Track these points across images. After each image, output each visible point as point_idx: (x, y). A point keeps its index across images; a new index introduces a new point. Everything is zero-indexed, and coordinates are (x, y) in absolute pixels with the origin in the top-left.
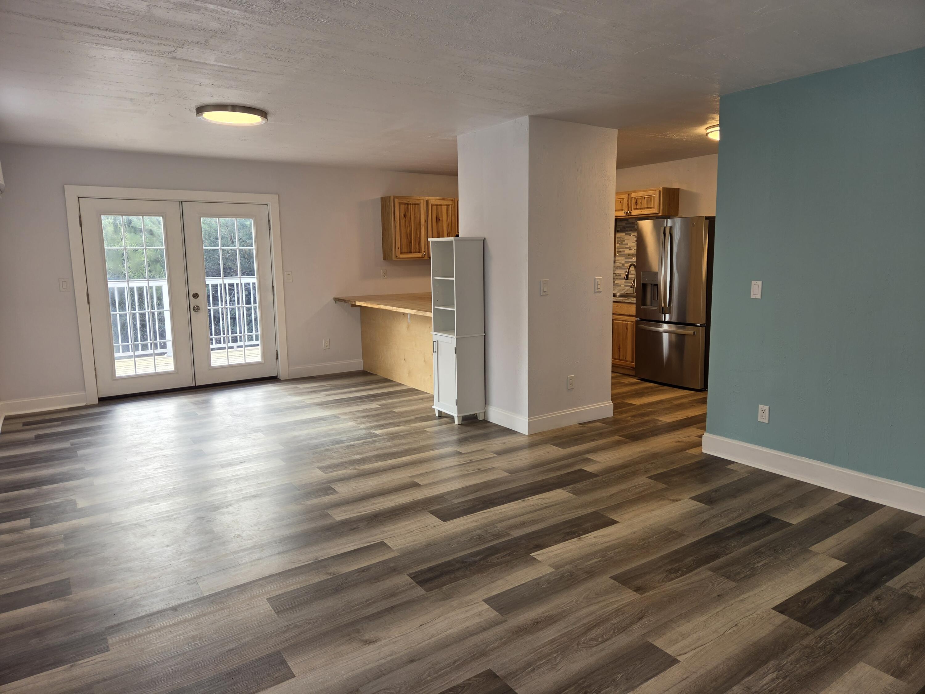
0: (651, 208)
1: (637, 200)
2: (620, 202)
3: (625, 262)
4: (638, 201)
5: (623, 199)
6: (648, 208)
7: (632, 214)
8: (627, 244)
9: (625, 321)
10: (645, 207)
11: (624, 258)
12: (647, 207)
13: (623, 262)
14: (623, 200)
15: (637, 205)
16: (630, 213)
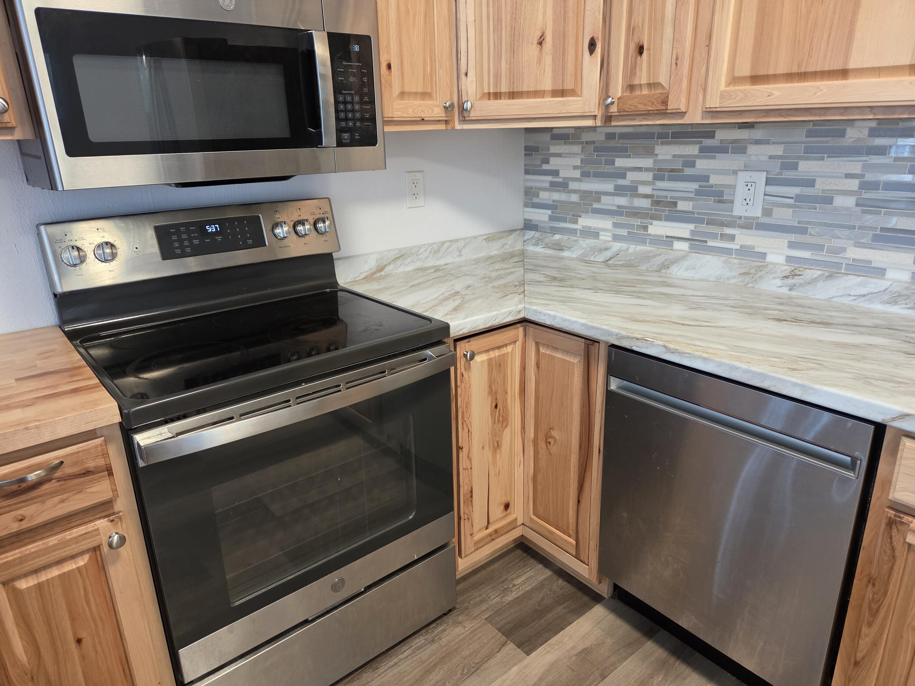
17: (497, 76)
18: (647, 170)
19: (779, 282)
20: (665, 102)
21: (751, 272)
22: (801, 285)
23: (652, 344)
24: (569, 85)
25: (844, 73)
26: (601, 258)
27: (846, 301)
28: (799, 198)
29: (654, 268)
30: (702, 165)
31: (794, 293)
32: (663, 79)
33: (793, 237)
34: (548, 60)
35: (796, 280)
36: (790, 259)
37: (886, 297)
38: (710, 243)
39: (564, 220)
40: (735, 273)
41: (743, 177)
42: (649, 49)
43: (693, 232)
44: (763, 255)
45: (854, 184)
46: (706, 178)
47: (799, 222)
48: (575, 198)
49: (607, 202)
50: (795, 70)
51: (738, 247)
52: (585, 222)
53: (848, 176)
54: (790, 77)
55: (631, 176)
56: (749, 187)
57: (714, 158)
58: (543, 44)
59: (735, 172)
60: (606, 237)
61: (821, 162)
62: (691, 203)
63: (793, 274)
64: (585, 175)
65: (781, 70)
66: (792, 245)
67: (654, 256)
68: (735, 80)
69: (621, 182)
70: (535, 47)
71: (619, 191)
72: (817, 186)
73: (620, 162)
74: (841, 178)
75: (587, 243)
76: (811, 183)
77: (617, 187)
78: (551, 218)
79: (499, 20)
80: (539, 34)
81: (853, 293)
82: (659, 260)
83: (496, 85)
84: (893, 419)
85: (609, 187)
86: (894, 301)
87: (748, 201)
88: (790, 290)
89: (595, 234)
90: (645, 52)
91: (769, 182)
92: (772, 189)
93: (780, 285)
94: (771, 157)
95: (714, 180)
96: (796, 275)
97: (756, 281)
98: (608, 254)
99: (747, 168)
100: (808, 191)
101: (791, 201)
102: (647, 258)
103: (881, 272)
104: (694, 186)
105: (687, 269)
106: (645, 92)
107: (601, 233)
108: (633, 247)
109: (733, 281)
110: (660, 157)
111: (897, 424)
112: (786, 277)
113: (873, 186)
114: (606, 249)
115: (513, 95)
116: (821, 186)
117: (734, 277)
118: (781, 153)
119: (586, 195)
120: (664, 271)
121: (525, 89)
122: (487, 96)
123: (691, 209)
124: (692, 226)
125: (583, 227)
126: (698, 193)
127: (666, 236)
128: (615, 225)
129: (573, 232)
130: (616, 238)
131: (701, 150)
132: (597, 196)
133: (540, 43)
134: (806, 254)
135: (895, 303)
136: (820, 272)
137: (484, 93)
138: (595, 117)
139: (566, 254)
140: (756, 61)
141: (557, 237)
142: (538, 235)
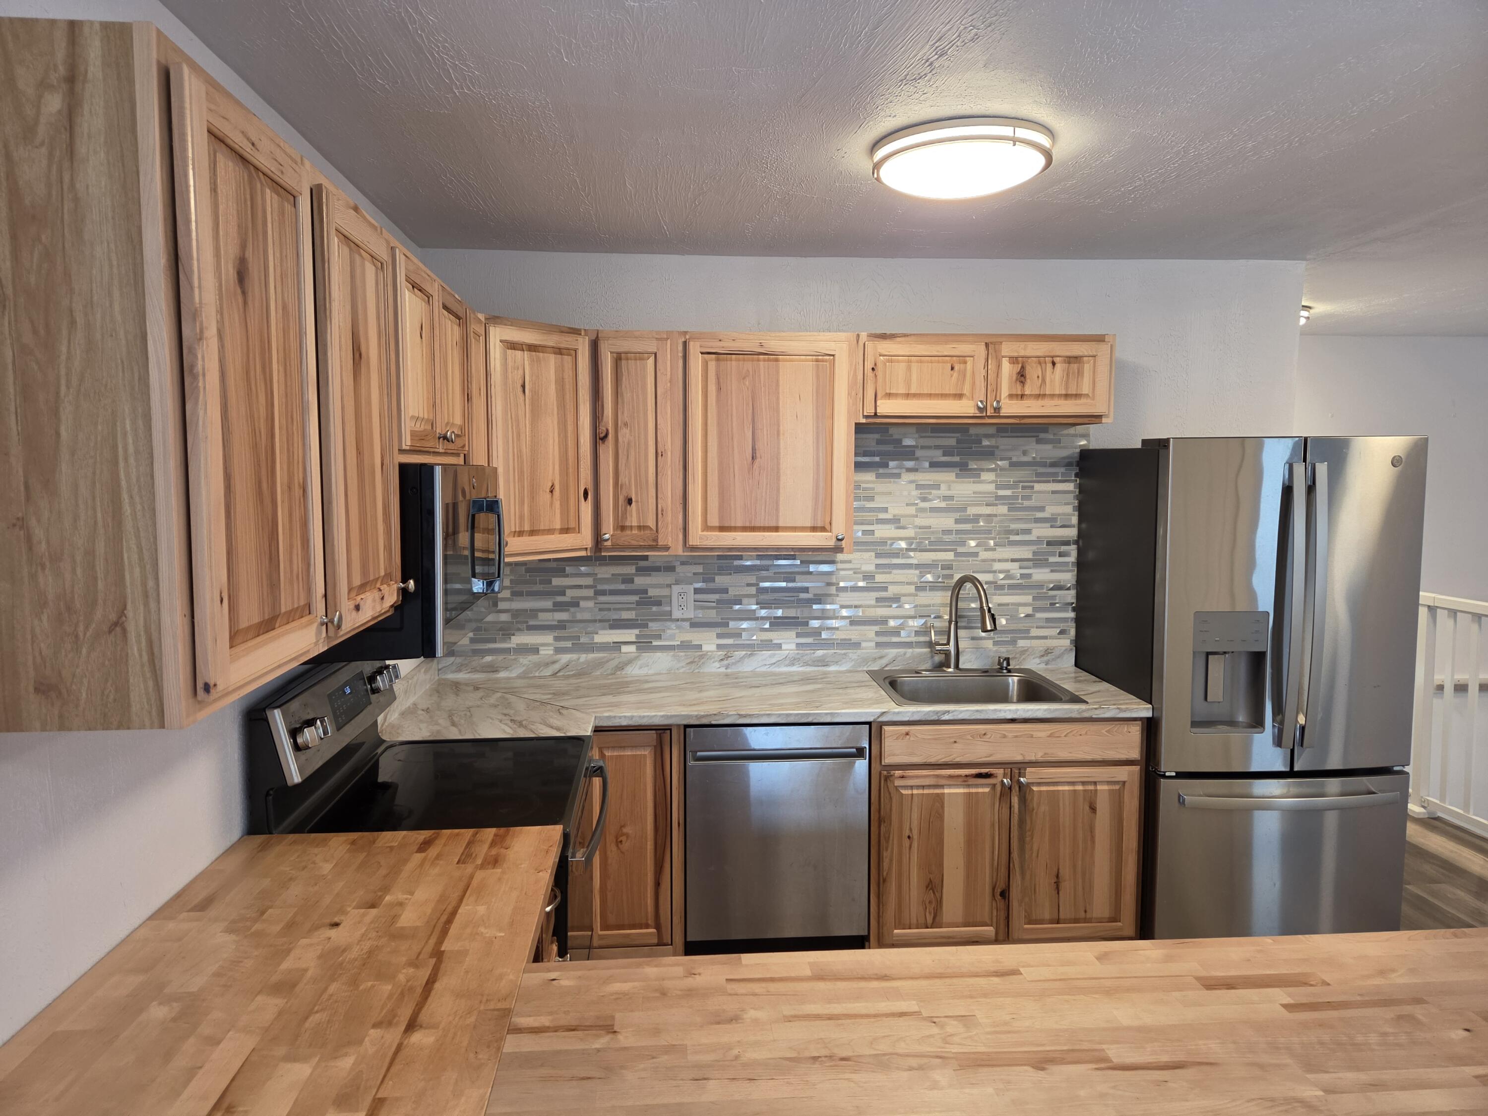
0: (1077, 396)
1: (1023, 367)
2: (952, 368)
3: (877, 566)
4: (1028, 369)
5: (963, 359)
6: (1067, 396)
7: (1003, 412)
8: (885, 510)
9: (1083, 783)
10: (1057, 392)
11: (873, 554)
12: (1064, 392)
13: (871, 568)
14: (965, 363)
15: (1023, 383)
16: (997, 409)
17: (522, 517)
18: (587, 587)
19: (717, 664)
20: (656, 540)
21: (696, 660)
22: (733, 664)
23: (728, 716)
24: (572, 525)
25: (776, 529)
26: (548, 672)
27: (764, 669)
28: (719, 602)
29: (609, 672)
30: (640, 581)
31: (729, 671)
32: (651, 523)
33: (719, 630)
34: (557, 504)
35: (730, 661)
36: (720, 647)
37: (787, 662)
38: (655, 643)
39: (494, 641)
40: (683, 664)
41: (676, 589)
42: (637, 502)
43: (637, 636)
44: (699, 647)
45: (753, 590)
46: (646, 592)
47: (722, 619)
48: (504, 617)
49: (545, 618)
50: (748, 524)
51: (679, 643)
52: (518, 639)
53: (749, 585)
54: (745, 529)
55: (569, 593)
56: (682, 596)
57: (650, 575)
58: (554, 492)
59: (669, 586)
60: (547, 652)
61: (730, 577)
62: (634, 612)
63: (727, 657)
64: (516, 594)
65: (739, 524)
66: (719, 636)
67: (608, 661)
68: (707, 528)
69: (560, 599)
70: (548, 495)
71: (559, 607)
72: (730, 593)
73: (557, 581)
74: (744, 586)
75: (526, 660)
76: (725, 591)
77: (555, 604)
78: (473, 641)
79: (521, 473)
80: (550, 485)
81: (768, 663)
82: (613, 664)
83: (521, 525)
84: (878, 717)
85: (548, 604)
86: (792, 664)
87: (682, 607)
88: (726, 669)
89: (535, 650)
90: (634, 504)
91: (697, 591)
92: (700, 597)
93: (718, 666)
94: (694, 574)
95: (652, 592)
96: (729, 657)
97: (700, 667)
98: (557, 667)
99: (677, 583)
100: (725, 596)
101: (714, 604)
102: (600, 664)
103: (779, 647)
104: (635, 598)
105: (640, 668)
106: (635, 532)
107: (541, 648)
108: (584, 656)
109: (681, 671)
110: (599, 576)
111: (880, 719)
112: (722, 660)
113: (766, 590)
114: (554, 662)
115: (532, 533)
116: (733, 592)
117: (683, 667)
118: (701, 571)
119: (516, 614)
120: (619, 673)
121: (542, 528)
122: (513, 534)
123: (634, 617)
124: (637, 631)
125: (517, 645)
126: (638, 603)
127: (613, 643)
128: (557, 639)
129: (507, 651)
130: (558, 651)
131: (639, 569)
132: (534, 613)
133: (552, 492)
134: (730, 641)
135: (793, 665)
136: (744, 653)
137: (511, 532)
138: (586, 549)
139: (502, 674)
140: (721, 517)
141: (488, 659)
142: (459, 660)
